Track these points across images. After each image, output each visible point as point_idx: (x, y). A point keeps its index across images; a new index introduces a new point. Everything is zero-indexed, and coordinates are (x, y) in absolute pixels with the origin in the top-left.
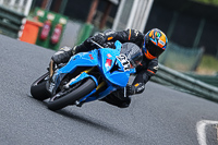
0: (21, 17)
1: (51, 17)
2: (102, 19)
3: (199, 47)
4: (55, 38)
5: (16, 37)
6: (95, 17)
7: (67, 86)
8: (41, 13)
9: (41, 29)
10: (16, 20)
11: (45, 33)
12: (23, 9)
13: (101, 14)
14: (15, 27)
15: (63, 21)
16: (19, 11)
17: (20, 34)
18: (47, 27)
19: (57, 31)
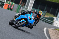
0: (4, 3)
1: (11, 3)
2: (23, 4)
3: (45, 11)
4: (12, 8)
5: (3, 7)
6: (21, 3)
7: (19, 22)
8: (9, 2)
9: (9, 6)
10: (3, 4)
11: (9, 7)
12: (5, 1)
13: (23, 2)
14: (3, 5)
15: (14, 4)
16: (4, 1)
17: (4, 7)
18: (10, 5)
19: (12, 6)
